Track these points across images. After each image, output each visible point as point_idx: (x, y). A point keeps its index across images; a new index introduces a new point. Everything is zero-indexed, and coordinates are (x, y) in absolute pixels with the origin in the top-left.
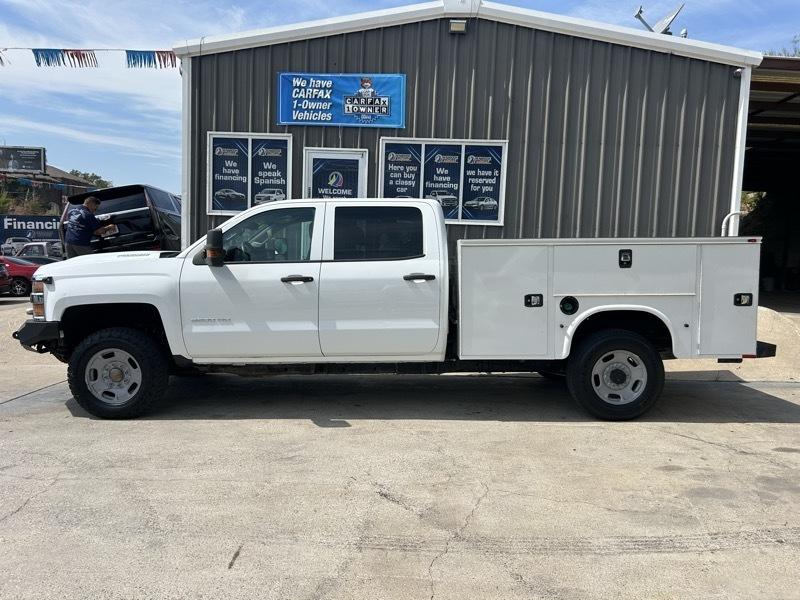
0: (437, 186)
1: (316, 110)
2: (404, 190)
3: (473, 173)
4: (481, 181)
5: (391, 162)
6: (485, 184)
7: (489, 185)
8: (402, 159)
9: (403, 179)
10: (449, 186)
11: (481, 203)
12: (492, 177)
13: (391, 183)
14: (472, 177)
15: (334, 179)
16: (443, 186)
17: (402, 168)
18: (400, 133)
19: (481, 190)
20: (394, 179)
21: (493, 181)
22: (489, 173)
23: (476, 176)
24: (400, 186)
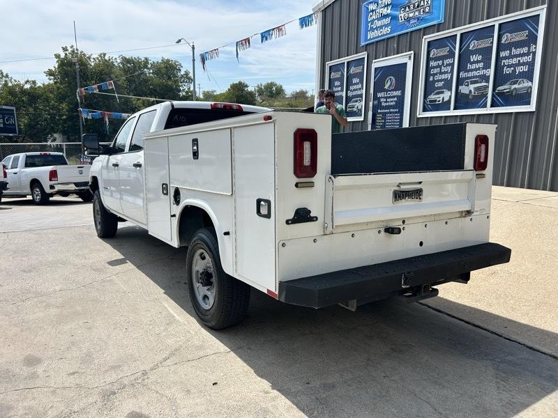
0: (470, 74)
1: (381, 27)
2: (441, 84)
3: (506, 53)
4: (515, 61)
5: (432, 59)
6: (519, 64)
7: (524, 64)
8: (441, 54)
9: (441, 73)
10: (481, 72)
11: (513, 87)
12: (528, 54)
13: (431, 79)
14: (506, 58)
15: (389, 83)
16: (476, 73)
17: (440, 62)
18: (438, 27)
19: (514, 71)
20: (434, 75)
21: (528, 59)
22: (525, 50)
23: (511, 57)
24: (438, 81)
